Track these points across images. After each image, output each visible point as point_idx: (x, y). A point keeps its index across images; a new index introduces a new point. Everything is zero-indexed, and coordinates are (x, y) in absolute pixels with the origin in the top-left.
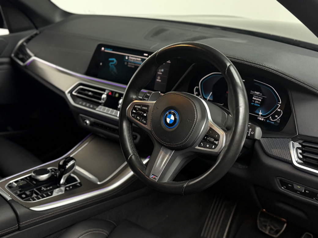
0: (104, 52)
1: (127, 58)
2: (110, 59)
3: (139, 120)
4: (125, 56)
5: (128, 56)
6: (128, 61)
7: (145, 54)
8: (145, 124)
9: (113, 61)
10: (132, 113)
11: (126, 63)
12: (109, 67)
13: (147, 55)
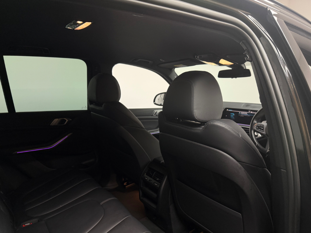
0: (228, 111)
1: (240, 113)
2: (231, 114)
3: (260, 130)
4: (239, 112)
5: (241, 112)
6: (240, 114)
7: (249, 111)
8: (263, 132)
9: (233, 114)
10: (256, 128)
11: (239, 115)
12: (231, 117)
13: (250, 111)
